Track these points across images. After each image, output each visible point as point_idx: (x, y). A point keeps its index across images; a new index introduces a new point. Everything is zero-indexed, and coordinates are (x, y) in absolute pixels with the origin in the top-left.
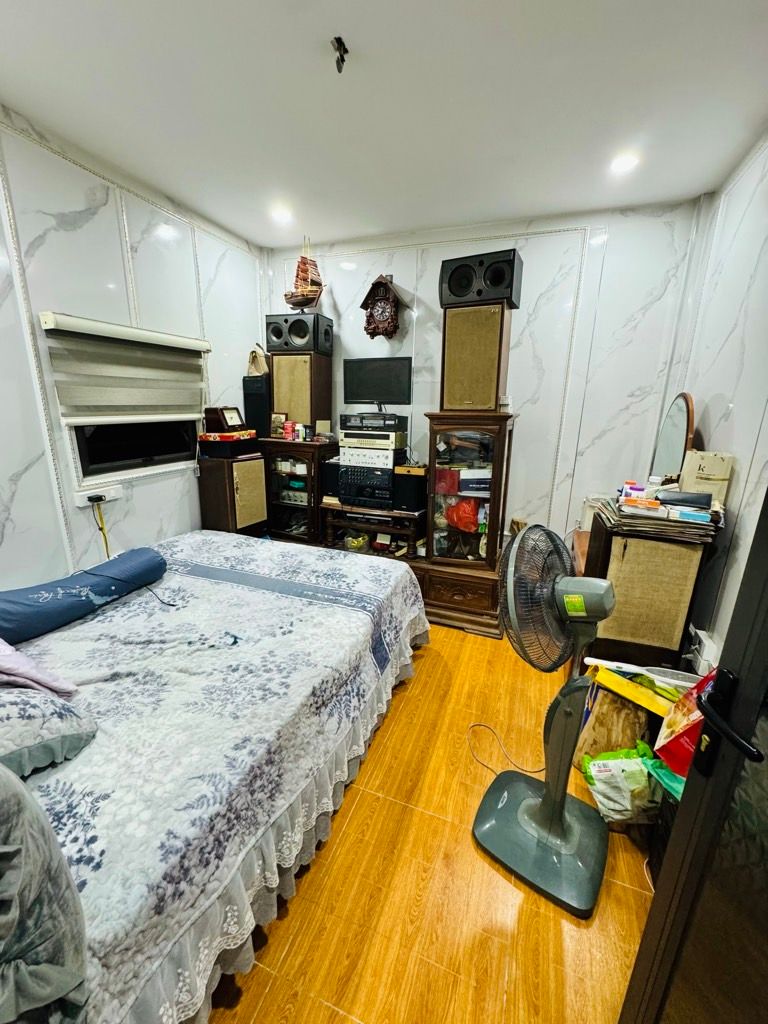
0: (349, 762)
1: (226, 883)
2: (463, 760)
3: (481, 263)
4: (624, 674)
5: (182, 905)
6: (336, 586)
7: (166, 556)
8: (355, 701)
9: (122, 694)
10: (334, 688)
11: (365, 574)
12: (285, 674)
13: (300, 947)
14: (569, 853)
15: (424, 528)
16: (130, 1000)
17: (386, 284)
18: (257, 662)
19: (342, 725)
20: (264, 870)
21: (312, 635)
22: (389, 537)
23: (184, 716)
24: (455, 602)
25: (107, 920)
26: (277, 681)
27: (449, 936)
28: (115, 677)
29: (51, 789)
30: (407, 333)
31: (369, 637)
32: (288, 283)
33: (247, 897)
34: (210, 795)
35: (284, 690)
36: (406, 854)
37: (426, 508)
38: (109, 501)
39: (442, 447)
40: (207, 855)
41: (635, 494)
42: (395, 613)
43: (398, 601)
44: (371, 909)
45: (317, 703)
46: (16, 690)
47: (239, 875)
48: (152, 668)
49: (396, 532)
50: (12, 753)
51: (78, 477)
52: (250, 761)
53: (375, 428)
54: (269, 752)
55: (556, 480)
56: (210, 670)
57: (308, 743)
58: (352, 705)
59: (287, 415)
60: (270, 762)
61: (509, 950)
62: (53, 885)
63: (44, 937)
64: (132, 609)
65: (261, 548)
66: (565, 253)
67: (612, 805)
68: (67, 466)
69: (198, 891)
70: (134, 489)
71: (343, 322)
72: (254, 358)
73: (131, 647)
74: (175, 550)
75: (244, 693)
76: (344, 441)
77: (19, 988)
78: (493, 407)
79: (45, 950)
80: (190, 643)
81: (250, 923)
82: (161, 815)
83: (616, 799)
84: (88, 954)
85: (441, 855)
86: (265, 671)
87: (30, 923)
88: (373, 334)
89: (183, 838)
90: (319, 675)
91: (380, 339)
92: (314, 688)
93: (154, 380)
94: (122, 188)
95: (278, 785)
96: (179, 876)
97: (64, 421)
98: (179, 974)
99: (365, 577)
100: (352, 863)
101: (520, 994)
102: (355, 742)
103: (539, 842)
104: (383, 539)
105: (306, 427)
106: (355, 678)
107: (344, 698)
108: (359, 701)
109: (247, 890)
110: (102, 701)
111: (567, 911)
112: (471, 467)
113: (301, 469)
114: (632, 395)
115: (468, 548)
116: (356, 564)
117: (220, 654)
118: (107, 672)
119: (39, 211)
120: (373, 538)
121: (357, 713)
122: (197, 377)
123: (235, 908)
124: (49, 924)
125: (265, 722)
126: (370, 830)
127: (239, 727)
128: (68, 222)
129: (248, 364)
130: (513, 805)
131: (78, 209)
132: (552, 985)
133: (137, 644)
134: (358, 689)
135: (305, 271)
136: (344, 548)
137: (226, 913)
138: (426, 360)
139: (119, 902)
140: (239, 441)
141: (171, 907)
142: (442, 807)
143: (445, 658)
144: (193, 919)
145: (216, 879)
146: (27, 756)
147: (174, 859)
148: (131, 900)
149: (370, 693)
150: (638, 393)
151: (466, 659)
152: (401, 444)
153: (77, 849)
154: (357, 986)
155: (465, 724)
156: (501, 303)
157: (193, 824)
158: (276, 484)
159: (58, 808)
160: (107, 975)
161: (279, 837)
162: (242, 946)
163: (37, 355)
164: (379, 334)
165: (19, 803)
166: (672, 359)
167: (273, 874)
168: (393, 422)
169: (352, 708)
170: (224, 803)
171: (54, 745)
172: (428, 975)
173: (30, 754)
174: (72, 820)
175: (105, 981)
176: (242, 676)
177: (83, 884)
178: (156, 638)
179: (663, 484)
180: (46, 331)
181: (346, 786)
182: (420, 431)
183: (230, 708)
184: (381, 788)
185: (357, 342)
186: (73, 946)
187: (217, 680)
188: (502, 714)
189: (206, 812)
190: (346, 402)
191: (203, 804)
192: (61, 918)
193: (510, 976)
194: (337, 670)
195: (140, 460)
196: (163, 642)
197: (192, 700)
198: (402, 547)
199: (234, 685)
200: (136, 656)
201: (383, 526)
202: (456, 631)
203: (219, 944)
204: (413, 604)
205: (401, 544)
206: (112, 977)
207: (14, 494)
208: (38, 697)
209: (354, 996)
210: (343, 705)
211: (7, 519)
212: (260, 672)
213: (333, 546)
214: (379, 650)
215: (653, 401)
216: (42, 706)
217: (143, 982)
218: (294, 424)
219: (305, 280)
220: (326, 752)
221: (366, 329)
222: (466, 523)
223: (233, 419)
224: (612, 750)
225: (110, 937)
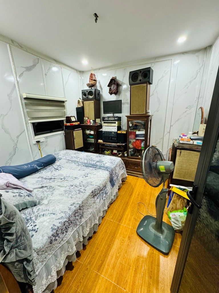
0: (103, 211)
1: (68, 238)
2: (135, 212)
3: (141, 72)
4: (181, 189)
5: (57, 242)
6: (100, 164)
7: (56, 156)
8: (104, 195)
9: (44, 192)
10: (98, 191)
11: (109, 161)
12: (85, 187)
13: (89, 257)
14: (163, 238)
15: (126, 148)
16: (44, 264)
17: (114, 79)
18: (78, 184)
19: (101, 201)
20: (79, 237)
21: (93, 177)
22: (117, 151)
23: (59, 197)
24: (136, 169)
25: (38, 244)
26: (83, 189)
27: (128, 258)
28: (42, 187)
29: (26, 213)
30: (121, 93)
31: (109, 178)
32: (87, 81)
33: (74, 243)
34: (64, 216)
35: (84, 191)
36: (118, 236)
37: (127, 142)
38: (41, 142)
39: (131, 125)
40: (63, 231)
41: (184, 137)
42: (117, 172)
43: (117, 169)
44: (108, 249)
45: (93, 195)
46: (18, 190)
47: (72, 237)
48: (51, 185)
49: (118, 149)
50: (17, 204)
51: (33, 136)
52: (74, 208)
53: (112, 121)
54: (80, 207)
55: (165, 134)
56: (66, 186)
57: (91, 205)
58: (104, 196)
59: (88, 118)
60: (80, 209)
61: (144, 262)
62: (24, 233)
63: (22, 244)
64: (47, 170)
65: (81, 154)
66: (166, 67)
67: (176, 225)
68: (31, 133)
69: (61, 240)
70: (48, 139)
71: (103, 91)
72: (79, 102)
73: (46, 180)
74: (59, 155)
75: (74, 192)
76: (103, 124)
77: (16, 254)
78: (145, 113)
79: (22, 247)
80: (61, 179)
81: (75, 249)
82: (52, 220)
83: (177, 223)
84: (33, 251)
85: (128, 237)
86: (80, 186)
87: (19, 240)
88: (111, 94)
89: (57, 226)
90: (94, 187)
91: (113, 95)
92: (92, 191)
93: (51, 110)
94: (42, 58)
95: (82, 215)
96: (56, 235)
97: (29, 121)
98: (57, 259)
99: (108, 162)
100: (103, 237)
101: (147, 273)
102: (105, 206)
103: (155, 234)
104: (115, 152)
105: (93, 121)
106: (105, 189)
107: (101, 194)
108: (106, 195)
109: (74, 241)
110: (39, 193)
111: (162, 253)
112: (139, 130)
113: (92, 132)
114: (187, 108)
115: (139, 154)
116: (106, 158)
117: (69, 182)
118: (40, 186)
119: (21, 67)
120: (112, 151)
121: (105, 198)
122: (63, 108)
123: (71, 245)
124: (23, 241)
125: (79, 199)
126: (109, 229)
127: (72, 200)
128: (29, 69)
129: (77, 104)
130: (148, 224)
131: (31, 65)
132: (156, 272)
133: (48, 179)
134: (106, 192)
135: (92, 77)
136: (104, 154)
137: (69, 246)
138: (126, 100)
139: (41, 240)
140: (75, 125)
141: (54, 243)
142: (128, 224)
143: (132, 185)
144: (60, 246)
145: (65, 237)
146: (20, 205)
147: (55, 231)
148: (44, 240)
149: (109, 193)
150: (189, 107)
151: (138, 185)
152: (119, 125)
153: (32, 227)
154: (103, 268)
155: (136, 203)
156: (147, 83)
157: (60, 223)
158: (85, 137)
159: (28, 218)
160: (38, 257)
161: (83, 229)
162: (73, 254)
163: (22, 105)
164: (113, 94)
165: (15, 213)
166: (199, 97)
167: (81, 238)
168: (117, 119)
169: (104, 197)
170: (68, 218)
171: (27, 203)
172: (122, 267)
173: (21, 205)
174: (31, 221)
175: (38, 258)
176: (74, 188)
177: (33, 235)
178: (53, 178)
179: (193, 134)
180: (24, 98)
181: (103, 218)
182: (124, 121)
183: (70, 195)
184: (112, 218)
185: (107, 96)
186: (29, 248)
187: (68, 188)
188: (147, 200)
189: (63, 220)
190: (104, 113)
191: (62, 218)
192: (26, 240)
193: (144, 268)
194: (99, 187)
195: (49, 131)
196: (54, 179)
197: (61, 193)
198: (120, 154)
199: (71, 190)
200: (48, 182)
201: (115, 148)
202: (136, 177)
203: (67, 254)
204: (122, 169)
205: (120, 153)
206: (40, 257)
207: (17, 141)
208: (23, 191)
209: (103, 270)
210: (101, 196)
211: (16, 147)
212: (79, 187)
213: (101, 153)
214: (112, 182)
215: (194, 109)
216: (24, 194)
217: (47, 259)
218: (90, 120)
219: (92, 79)
220: (96, 208)
221: (109, 92)
222: (138, 147)
223: (73, 119)
224: (177, 210)
225: (39, 248)
